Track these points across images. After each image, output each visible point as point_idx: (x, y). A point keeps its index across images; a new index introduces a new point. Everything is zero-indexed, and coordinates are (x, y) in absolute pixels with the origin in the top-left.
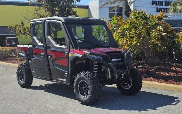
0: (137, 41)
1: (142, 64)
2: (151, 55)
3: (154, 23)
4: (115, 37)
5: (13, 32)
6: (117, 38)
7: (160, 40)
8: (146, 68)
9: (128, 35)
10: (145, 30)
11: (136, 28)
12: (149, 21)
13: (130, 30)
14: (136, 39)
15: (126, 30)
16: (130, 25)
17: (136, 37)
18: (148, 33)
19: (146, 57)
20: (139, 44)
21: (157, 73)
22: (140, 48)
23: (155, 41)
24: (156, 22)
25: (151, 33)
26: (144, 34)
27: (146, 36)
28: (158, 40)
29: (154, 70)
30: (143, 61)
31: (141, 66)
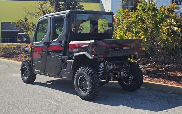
0: (143, 37)
1: (150, 62)
2: (161, 51)
3: (163, 16)
4: (120, 32)
5: (17, 28)
6: (121, 33)
7: (171, 35)
8: (156, 67)
9: (134, 30)
10: (153, 24)
11: (143, 21)
12: (157, 13)
13: (135, 23)
14: (142, 34)
15: (132, 24)
16: (136, 18)
17: (143, 32)
18: (157, 27)
19: (155, 55)
20: (145, 40)
21: (167, 72)
22: (148, 45)
23: (165, 36)
24: (165, 14)
25: (160, 27)
26: (152, 29)
27: (154, 31)
28: (168, 35)
29: (165, 69)
30: (152, 58)
31: (149, 64)
